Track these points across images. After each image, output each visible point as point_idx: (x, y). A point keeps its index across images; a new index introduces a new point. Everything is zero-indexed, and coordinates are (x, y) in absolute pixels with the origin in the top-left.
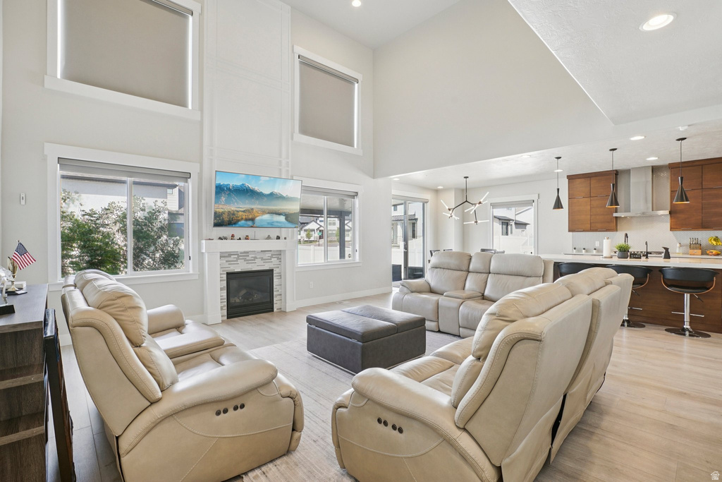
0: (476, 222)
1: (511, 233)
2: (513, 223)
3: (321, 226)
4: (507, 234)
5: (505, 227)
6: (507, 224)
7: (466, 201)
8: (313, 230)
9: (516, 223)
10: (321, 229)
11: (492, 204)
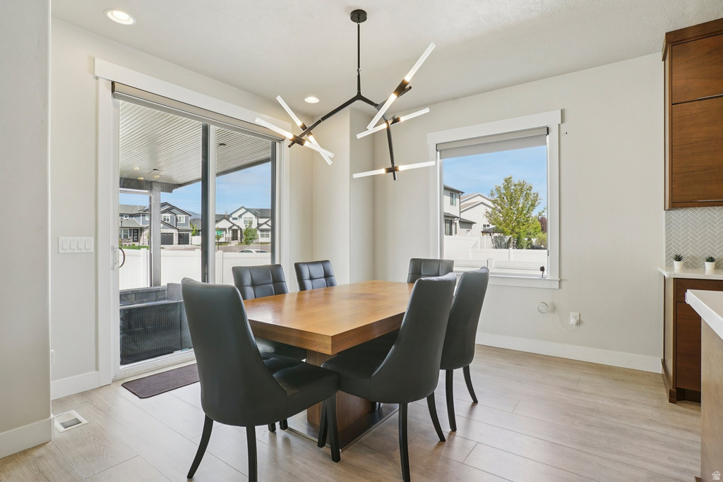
0: (392, 170)
1: (456, 233)
2: (457, 222)
3: (234, 225)
4: (451, 234)
5: (448, 225)
6: (451, 223)
7: (359, 97)
8: (225, 230)
9: (460, 222)
10: (235, 228)
11: (438, 147)
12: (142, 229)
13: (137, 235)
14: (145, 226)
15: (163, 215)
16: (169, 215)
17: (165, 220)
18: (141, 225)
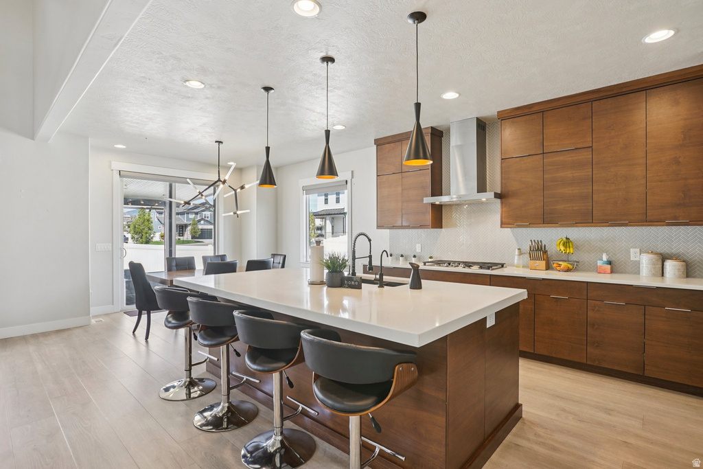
11: (304, 188)
12: (186, 226)
13: (183, 231)
14: (189, 223)
15: (204, 213)
16: (209, 213)
17: (205, 217)
18: (185, 222)
